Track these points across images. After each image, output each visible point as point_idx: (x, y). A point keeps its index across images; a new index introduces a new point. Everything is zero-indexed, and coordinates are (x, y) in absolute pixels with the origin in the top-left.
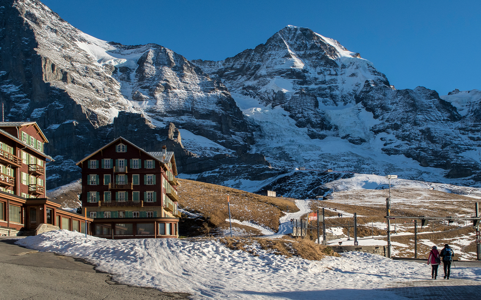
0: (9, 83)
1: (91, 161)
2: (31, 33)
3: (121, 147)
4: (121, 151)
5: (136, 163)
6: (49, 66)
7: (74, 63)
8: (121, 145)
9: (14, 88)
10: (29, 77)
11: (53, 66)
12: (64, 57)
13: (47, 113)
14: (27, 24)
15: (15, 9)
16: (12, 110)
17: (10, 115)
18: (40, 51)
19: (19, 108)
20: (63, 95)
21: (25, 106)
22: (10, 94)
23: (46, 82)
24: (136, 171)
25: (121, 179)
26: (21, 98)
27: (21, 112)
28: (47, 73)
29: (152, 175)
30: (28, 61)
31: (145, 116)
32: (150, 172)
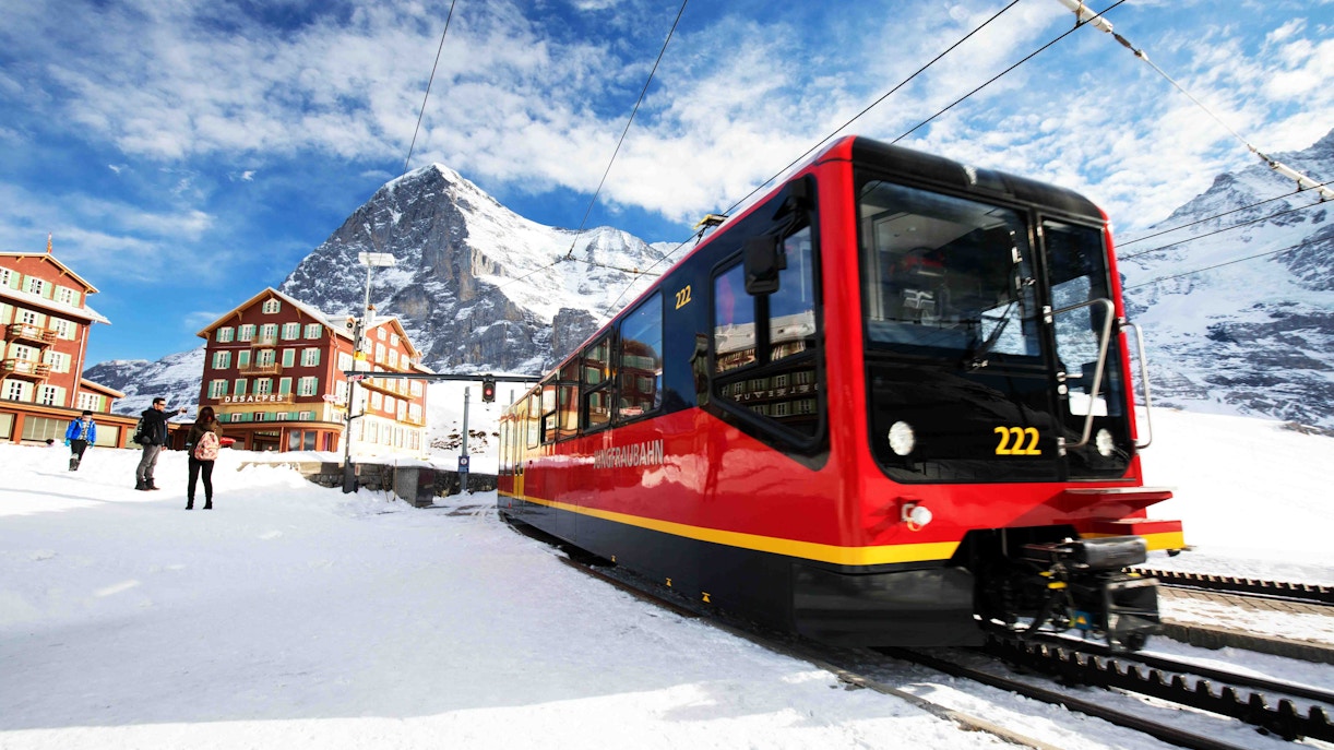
0: (434, 280)
1: (223, 329)
2: (462, 221)
3: (272, 305)
4: (272, 312)
5: (291, 330)
6: (479, 258)
7: (509, 254)
8: (273, 301)
9: (439, 286)
10: (456, 272)
11: (484, 258)
12: (499, 247)
13: (475, 313)
14: (458, 211)
15: (446, 196)
16: (435, 311)
17: (432, 318)
18: (469, 242)
19: (443, 309)
20: (494, 292)
21: (451, 305)
22: (435, 293)
23: (475, 277)
24: (289, 344)
25: (266, 359)
26: (446, 297)
27: (446, 313)
28: (477, 266)
29: (316, 349)
30: (456, 254)
31: (593, 312)
32: (312, 344)
